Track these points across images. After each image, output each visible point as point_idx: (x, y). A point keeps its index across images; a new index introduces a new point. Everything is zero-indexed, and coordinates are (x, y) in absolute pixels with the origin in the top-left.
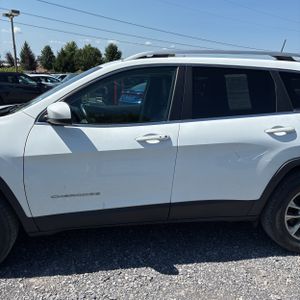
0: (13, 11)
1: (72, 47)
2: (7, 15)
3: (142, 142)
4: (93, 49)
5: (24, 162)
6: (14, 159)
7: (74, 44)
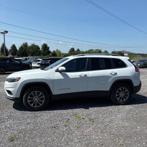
0: (5, 31)
1: (25, 45)
2: (2, 33)
3: (80, 76)
4: (36, 46)
5: (53, 81)
6: (51, 80)
7: (26, 43)
